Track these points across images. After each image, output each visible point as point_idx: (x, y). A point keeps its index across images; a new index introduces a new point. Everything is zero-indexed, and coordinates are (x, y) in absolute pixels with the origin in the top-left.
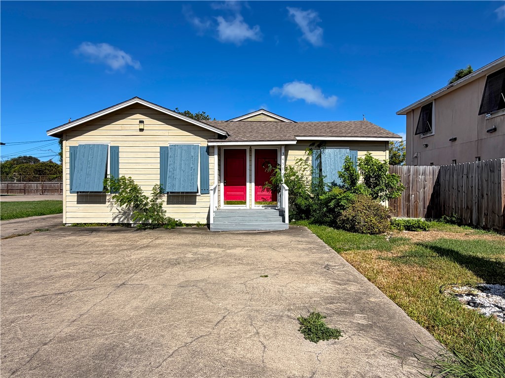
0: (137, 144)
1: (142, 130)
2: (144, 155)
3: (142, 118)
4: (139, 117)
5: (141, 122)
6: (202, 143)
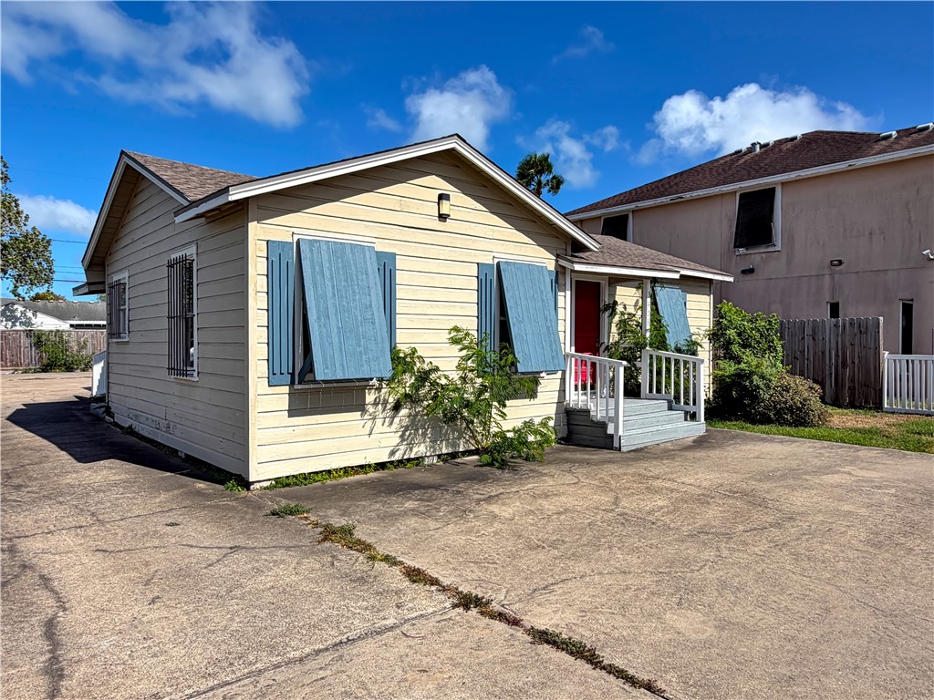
0: (434, 252)
1: (443, 217)
2: (447, 282)
3: (445, 187)
4: (436, 183)
5: (441, 197)
6: (546, 260)
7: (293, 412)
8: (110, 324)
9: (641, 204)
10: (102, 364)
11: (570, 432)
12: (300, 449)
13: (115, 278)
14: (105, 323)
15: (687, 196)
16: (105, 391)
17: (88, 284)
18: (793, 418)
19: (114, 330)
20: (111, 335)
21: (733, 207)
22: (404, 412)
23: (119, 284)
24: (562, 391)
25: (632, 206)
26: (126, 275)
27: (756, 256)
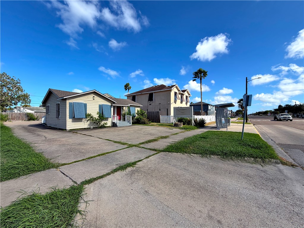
0: (92, 103)
1: (94, 99)
2: (94, 107)
3: (94, 96)
4: (93, 95)
5: (93, 97)
6: (110, 104)
7: (72, 122)
8: (46, 112)
9: (137, 94)
10: (44, 118)
11: (113, 125)
12: (73, 126)
13: (47, 105)
14: (45, 111)
15: (143, 93)
16: (45, 122)
17: (43, 106)
18: (144, 123)
19: (47, 112)
20: (47, 113)
21: (148, 95)
22: (89, 121)
23: (48, 106)
24: (112, 120)
25: (136, 94)
26: (49, 105)
27: (151, 102)
